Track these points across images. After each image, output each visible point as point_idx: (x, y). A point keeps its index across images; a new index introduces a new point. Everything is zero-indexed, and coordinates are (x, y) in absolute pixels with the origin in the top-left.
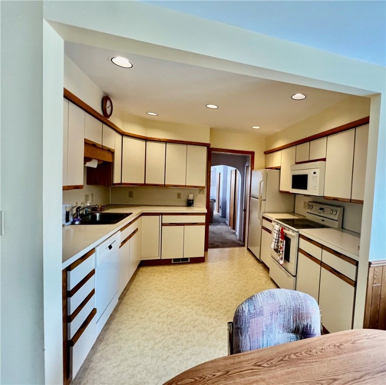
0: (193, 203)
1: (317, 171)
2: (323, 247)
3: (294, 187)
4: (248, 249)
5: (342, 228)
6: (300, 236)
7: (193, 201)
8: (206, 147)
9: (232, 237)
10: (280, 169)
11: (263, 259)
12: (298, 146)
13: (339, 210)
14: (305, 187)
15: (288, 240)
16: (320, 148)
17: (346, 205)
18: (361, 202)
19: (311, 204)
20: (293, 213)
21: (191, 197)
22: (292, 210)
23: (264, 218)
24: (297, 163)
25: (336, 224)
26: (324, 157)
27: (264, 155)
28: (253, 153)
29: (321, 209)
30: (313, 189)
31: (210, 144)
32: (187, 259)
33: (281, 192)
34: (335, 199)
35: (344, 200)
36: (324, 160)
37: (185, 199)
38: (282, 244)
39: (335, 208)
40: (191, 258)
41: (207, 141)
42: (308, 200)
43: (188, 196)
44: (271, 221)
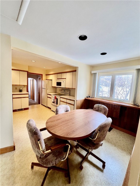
0: (22, 91)
1: (64, 81)
2: (67, 99)
3: (57, 85)
4: (42, 104)
5: (70, 95)
6: (61, 97)
7: (22, 90)
8: (27, 72)
9: (33, 102)
10: (52, 80)
11: (48, 106)
12: (58, 74)
13: (69, 91)
14: (61, 85)
15: (57, 99)
16: (64, 76)
17: (71, 90)
18: (75, 89)
19: (61, 90)
20: (56, 93)
21: (21, 89)
22: (55, 92)
23: (48, 94)
24: (57, 79)
25: (68, 94)
26: (65, 78)
27: (46, 76)
28: (42, 75)
29: (64, 91)
30: (63, 86)
31: (28, 71)
32: (22, 109)
33: (52, 87)
34: (69, 88)
35: (70, 88)
36: (66, 79)
37: (19, 89)
38: (56, 100)
39: (68, 90)
40: (24, 109)
41: (27, 70)
42: (60, 89)
43: (20, 89)
44: (51, 95)
